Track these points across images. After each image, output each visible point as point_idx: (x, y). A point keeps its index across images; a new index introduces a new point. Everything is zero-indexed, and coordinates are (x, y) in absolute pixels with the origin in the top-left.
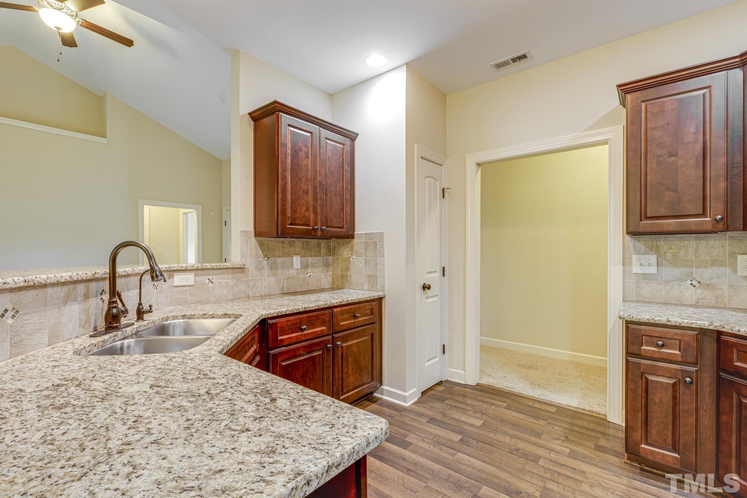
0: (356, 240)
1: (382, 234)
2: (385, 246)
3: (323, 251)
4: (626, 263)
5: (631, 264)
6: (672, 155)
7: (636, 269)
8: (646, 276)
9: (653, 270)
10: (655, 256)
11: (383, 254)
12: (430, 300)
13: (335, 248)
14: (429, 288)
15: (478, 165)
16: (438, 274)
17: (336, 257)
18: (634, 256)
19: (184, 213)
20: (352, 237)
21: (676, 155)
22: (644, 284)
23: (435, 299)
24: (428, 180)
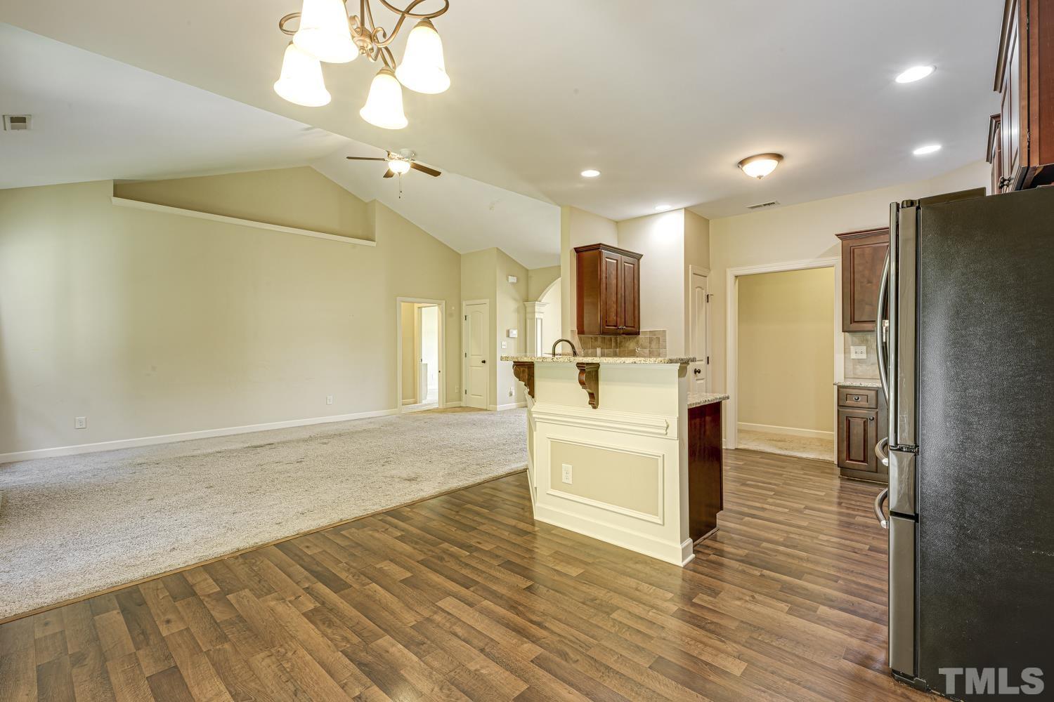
0: (641, 336)
1: (664, 331)
2: (667, 340)
3: (613, 344)
4: (846, 351)
5: (850, 353)
6: (869, 282)
7: (853, 356)
8: (860, 361)
9: (864, 356)
10: (865, 347)
11: (666, 346)
12: (699, 382)
13: (621, 342)
14: (699, 372)
15: (736, 277)
16: (704, 362)
17: (622, 349)
18: (852, 347)
19: (419, 308)
20: (638, 333)
21: (871, 283)
22: (858, 366)
23: (702, 381)
24: (697, 289)
